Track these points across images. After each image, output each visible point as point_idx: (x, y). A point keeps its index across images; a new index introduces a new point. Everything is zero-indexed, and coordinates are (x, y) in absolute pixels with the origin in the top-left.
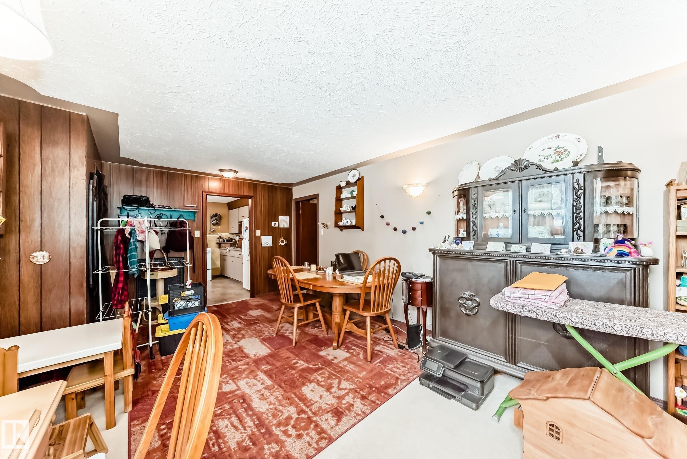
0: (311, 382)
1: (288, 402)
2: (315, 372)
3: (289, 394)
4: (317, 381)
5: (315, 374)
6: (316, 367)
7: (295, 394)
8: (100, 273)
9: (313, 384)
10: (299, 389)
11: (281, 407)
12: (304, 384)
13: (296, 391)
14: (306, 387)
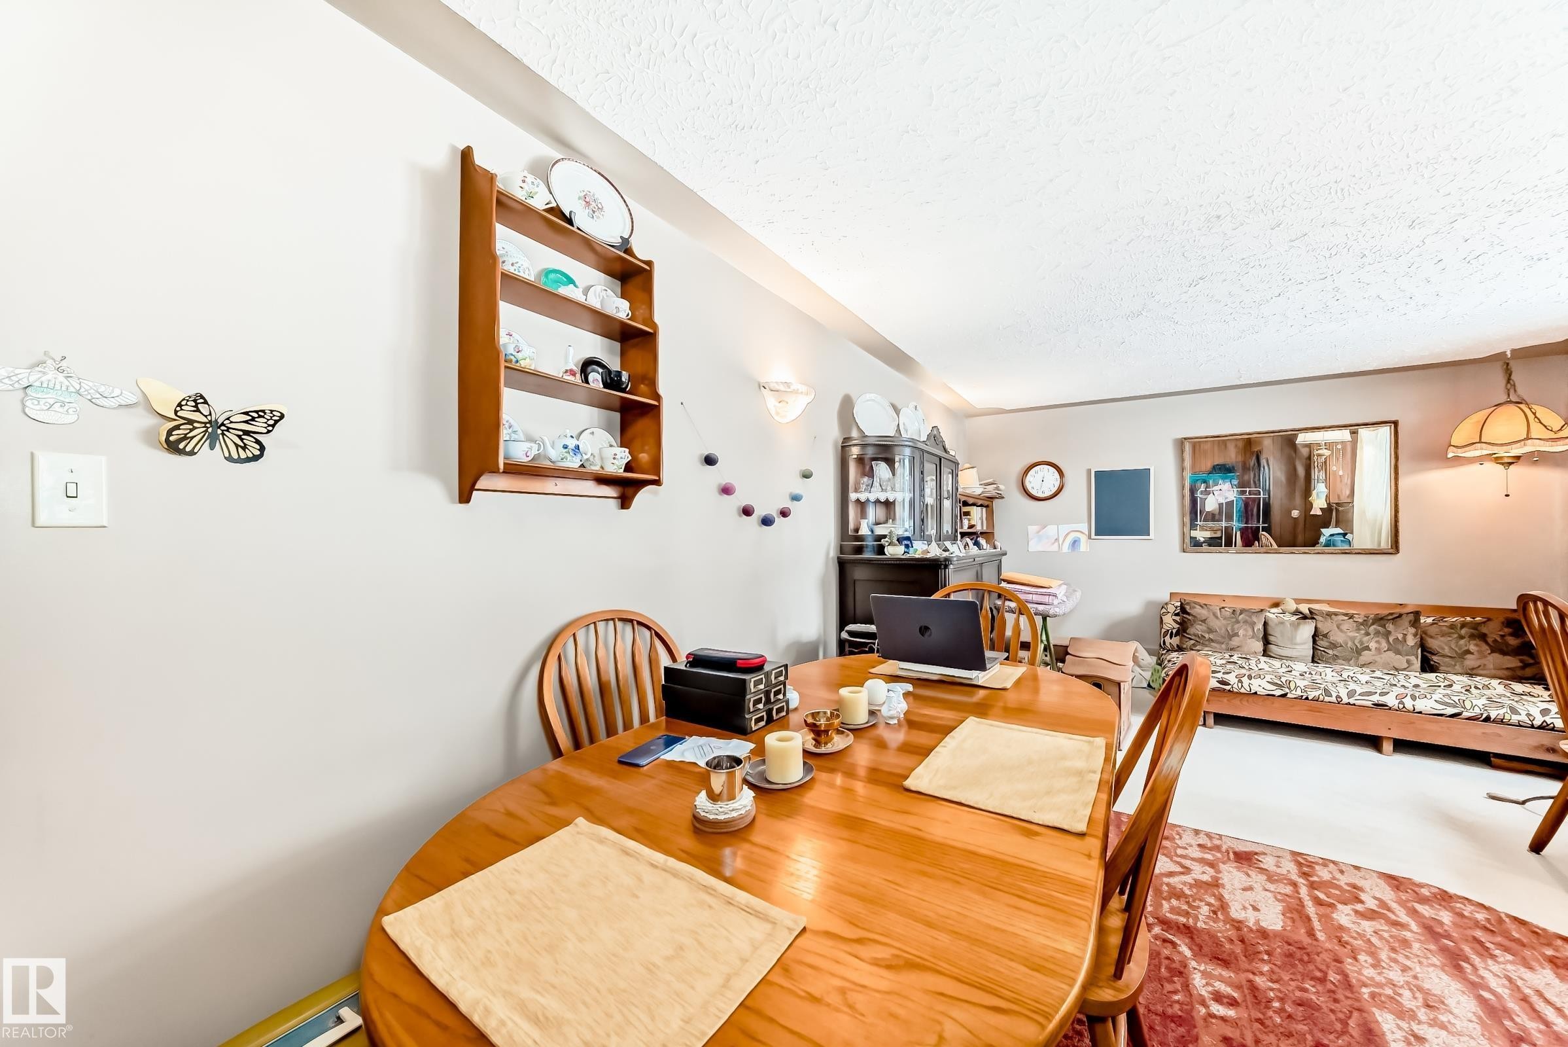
0: (1238, 925)
1: (1344, 935)
2: (1197, 930)
3: (1328, 945)
4: (1219, 913)
5: (1200, 925)
6: (1171, 937)
7: (1311, 933)
8: (1261, 526)
9: (1236, 912)
10: (1286, 933)
11: (1373, 942)
12: (1264, 934)
13: (1301, 935)
14: (1263, 924)
